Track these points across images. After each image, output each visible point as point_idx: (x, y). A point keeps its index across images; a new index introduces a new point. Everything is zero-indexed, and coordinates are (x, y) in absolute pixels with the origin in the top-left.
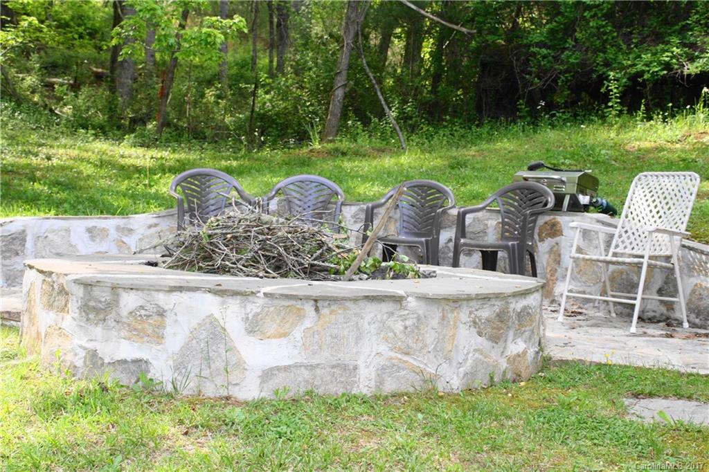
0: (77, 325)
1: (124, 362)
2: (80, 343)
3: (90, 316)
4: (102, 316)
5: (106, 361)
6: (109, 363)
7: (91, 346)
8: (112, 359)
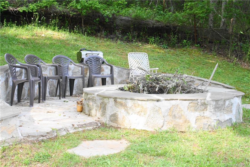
0: (212, 114)
1: (228, 120)
2: (214, 118)
3: (216, 110)
4: (220, 109)
5: (223, 121)
6: (224, 122)
7: (217, 118)
8: (224, 120)
